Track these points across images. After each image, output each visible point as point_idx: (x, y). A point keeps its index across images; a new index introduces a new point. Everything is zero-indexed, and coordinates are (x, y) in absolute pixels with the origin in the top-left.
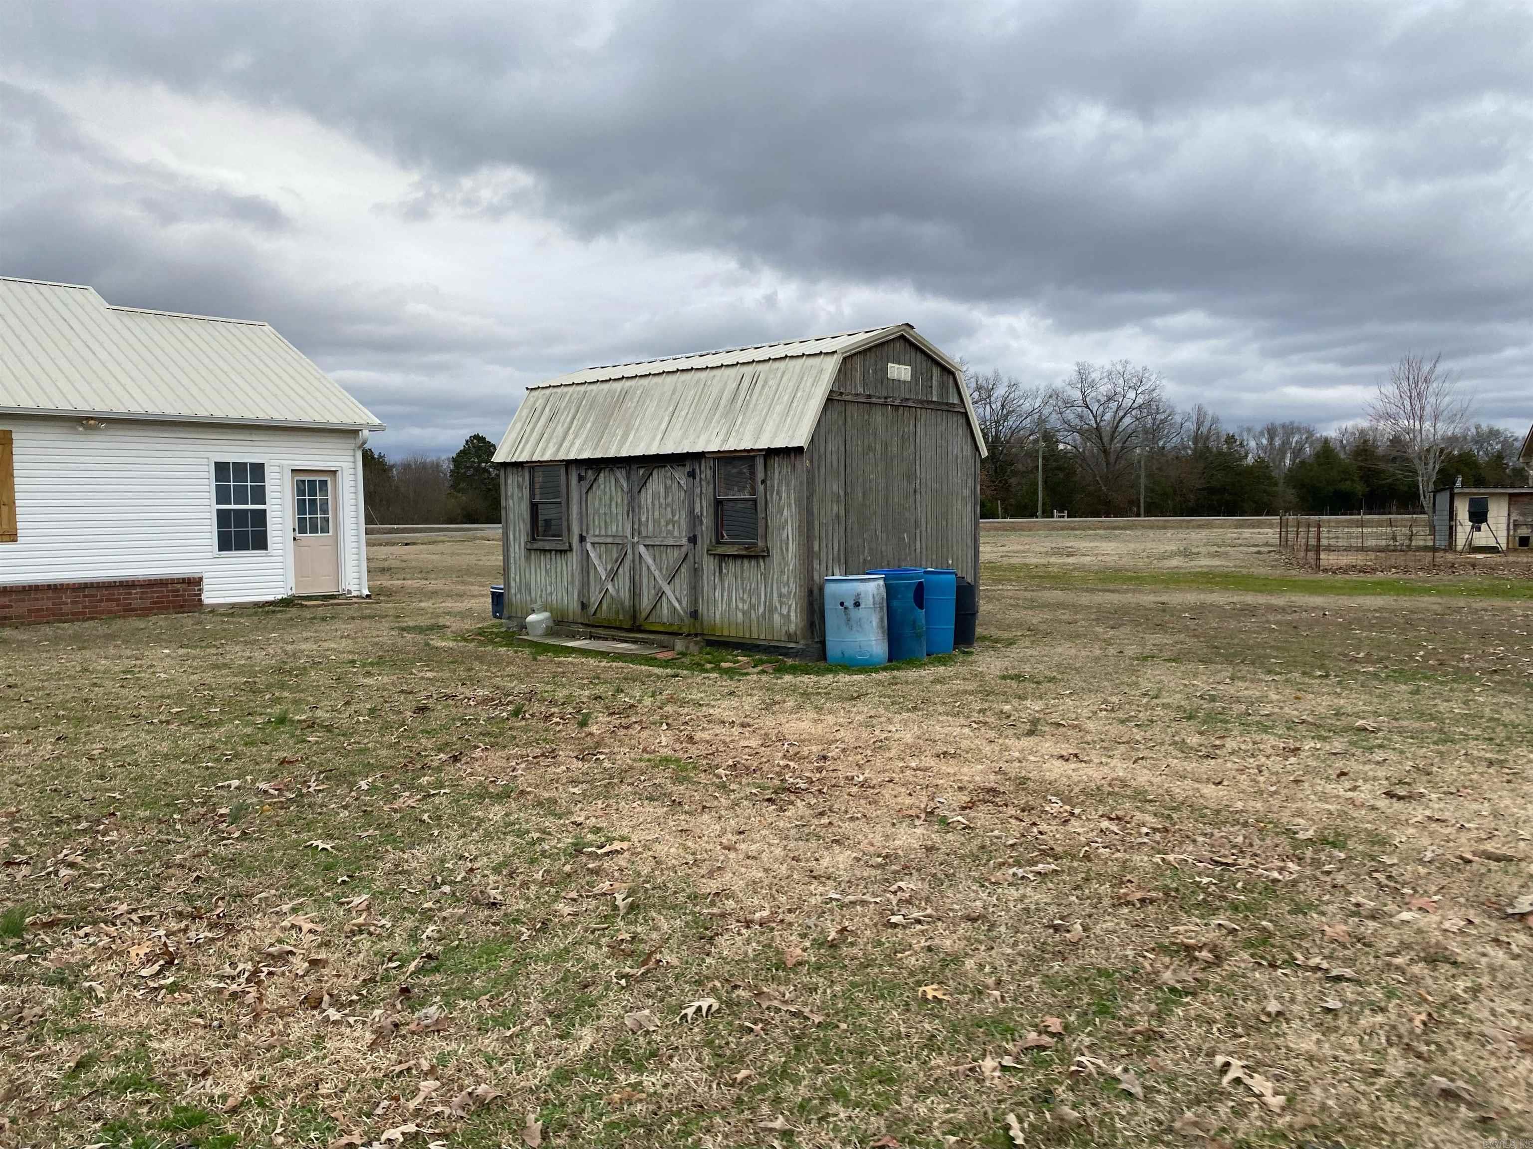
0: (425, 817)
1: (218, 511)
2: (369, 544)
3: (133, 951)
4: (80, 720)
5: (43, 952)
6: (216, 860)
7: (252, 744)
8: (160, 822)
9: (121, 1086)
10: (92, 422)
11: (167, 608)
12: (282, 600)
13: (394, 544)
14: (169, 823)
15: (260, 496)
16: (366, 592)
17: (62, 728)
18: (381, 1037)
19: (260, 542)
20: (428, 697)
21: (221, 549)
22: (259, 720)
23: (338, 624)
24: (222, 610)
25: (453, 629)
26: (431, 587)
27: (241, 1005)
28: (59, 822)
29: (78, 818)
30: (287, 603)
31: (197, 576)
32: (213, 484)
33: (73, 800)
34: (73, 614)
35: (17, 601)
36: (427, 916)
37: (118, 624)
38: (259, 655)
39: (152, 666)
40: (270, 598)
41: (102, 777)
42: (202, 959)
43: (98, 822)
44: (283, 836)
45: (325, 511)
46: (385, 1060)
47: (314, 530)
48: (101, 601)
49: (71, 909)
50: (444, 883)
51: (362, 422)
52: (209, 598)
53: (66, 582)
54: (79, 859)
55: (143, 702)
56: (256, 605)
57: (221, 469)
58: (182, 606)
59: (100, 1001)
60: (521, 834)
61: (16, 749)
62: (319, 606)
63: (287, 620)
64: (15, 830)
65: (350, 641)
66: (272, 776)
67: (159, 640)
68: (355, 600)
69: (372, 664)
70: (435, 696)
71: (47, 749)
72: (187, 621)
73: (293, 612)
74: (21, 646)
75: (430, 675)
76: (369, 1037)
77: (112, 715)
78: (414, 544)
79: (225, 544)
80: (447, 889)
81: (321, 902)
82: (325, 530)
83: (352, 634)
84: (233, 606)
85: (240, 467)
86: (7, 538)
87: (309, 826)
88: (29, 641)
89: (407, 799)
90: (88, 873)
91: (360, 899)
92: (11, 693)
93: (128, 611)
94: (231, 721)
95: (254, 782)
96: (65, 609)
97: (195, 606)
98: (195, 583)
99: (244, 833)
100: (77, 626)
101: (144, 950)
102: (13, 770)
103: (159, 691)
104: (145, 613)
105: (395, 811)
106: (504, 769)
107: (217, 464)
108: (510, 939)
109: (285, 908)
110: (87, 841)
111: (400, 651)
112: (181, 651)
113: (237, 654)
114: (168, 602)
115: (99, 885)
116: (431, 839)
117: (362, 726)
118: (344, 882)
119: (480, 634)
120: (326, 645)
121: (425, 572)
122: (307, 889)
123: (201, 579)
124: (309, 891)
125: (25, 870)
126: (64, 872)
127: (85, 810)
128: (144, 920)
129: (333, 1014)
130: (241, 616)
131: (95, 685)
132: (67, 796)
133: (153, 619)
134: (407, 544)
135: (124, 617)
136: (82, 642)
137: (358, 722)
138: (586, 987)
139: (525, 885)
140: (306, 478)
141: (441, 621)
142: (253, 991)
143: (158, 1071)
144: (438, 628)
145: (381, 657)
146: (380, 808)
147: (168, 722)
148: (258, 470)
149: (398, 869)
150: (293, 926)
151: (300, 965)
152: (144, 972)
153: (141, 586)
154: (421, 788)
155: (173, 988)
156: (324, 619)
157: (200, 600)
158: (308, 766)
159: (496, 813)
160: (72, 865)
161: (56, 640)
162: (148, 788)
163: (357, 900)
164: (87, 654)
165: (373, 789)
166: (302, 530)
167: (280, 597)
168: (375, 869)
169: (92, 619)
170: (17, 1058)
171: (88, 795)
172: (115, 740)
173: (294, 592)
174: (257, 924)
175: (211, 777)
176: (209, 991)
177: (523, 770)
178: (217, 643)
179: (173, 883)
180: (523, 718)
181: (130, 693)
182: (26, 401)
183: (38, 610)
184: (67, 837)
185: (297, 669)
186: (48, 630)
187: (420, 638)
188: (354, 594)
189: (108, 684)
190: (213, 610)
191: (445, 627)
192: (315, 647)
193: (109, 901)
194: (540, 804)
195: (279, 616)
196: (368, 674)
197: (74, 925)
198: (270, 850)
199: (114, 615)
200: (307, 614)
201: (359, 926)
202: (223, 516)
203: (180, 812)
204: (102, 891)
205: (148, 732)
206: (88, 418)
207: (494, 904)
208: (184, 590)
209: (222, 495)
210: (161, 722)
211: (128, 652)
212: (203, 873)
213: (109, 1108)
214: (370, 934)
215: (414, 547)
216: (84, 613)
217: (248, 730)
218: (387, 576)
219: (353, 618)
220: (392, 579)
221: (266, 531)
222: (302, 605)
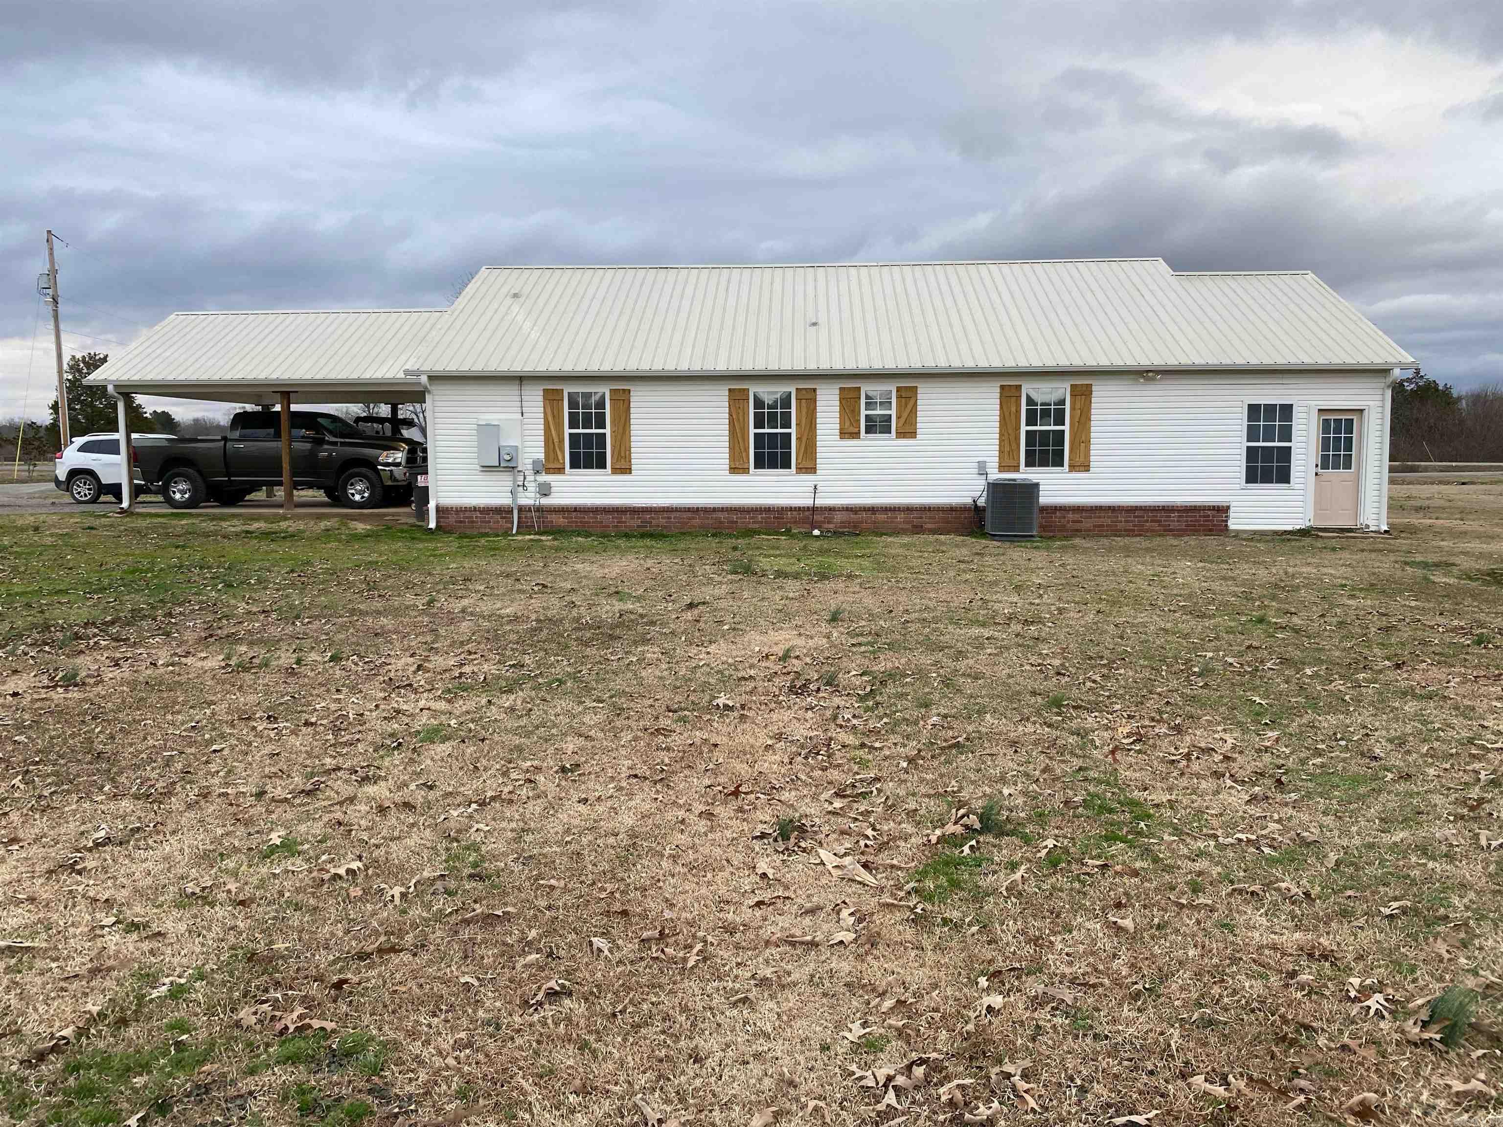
0: (1347, 698)
1: (1248, 447)
2: (1392, 481)
3: (1120, 730)
4: (1114, 603)
5: (1071, 719)
6: (1182, 695)
7: (1233, 633)
8: (1153, 669)
9: (1099, 782)
10: (1150, 374)
11: (1196, 531)
12: (1300, 531)
13: (1448, 483)
14: (1158, 671)
15: (1286, 434)
16: (1385, 527)
17: (1102, 606)
18: (1253, 800)
19: (1284, 477)
20: (1400, 620)
21: (1248, 481)
22: (1244, 618)
23: (1346, 555)
24: (1245, 536)
25: (1462, 567)
26: (1465, 528)
27: (1176, 768)
28: (1091, 658)
29: (1102, 658)
30: (1304, 533)
31: (1225, 504)
32: (1246, 423)
33: (1101, 648)
34: (1125, 530)
35: (1086, 518)
36: (1319, 753)
37: (1157, 541)
38: (1262, 572)
39: (1174, 573)
40: (1289, 528)
41: (1122, 638)
42: (1158, 743)
43: (1114, 662)
44: (1234, 691)
45: (1349, 448)
46: (1255, 811)
47: (1336, 467)
48: (1147, 521)
49: (1089, 702)
50: (1342, 739)
51: (1394, 361)
52: (1234, 524)
53: (1121, 504)
54: (1098, 679)
55: (1162, 596)
56: (1276, 533)
57: (1254, 410)
58: (1210, 530)
59: (1097, 748)
60: (1425, 723)
61: (1072, 614)
62: (1333, 538)
63: (1299, 548)
64: (1065, 658)
65: (1349, 569)
66: (1240, 654)
67: (1185, 555)
68: (1373, 535)
69: (1361, 590)
70: (1407, 620)
71: (1091, 617)
72: (1212, 542)
73: (1307, 541)
74: (1085, 551)
75: (1413, 604)
76: (1247, 798)
77: (1137, 602)
78: (1472, 483)
79: (1252, 477)
80: (1343, 743)
81: (1245, 731)
82: (1348, 466)
83: (1354, 563)
84: (1255, 532)
85: (1270, 409)
86: (1082, 468)
87: (1254, 689)
88: (1092, 548)
89: (1338, 685)
90: (1102, 687)
91: (1273, 734)
92: (1073, 581)
93: (1168, 531)
94: (1221, 616)
95: (1224, 656)
96: (1120, 526)
97: (1221, 531)
98: (1223, 510)
99: (1206, 684)
100: (1127, 540)
101: (1126, 730)
102: (1067, 626)
103: (1175, 591)
104: (1179, 533)
105: (1325, 690)
106: (1440, 681)
107: (1250, 406)
108: (1375, 778)
109: (1219, 728)
110: (1105, 671)
111: (1395, 582)
112: (1200, 565)
113: (1244, 571)
114: (1200, 525)
115: (1107, 694)
116: (1347, 713)
117: (1327, 633)
118: (1266, 724)
119: (1488, 575)
120: (1325, 570)
121: (1464, 513)
122: (1239, 722)
123: (1228, 507)
124: (1240, 724)
125: (1067, 679)
126: (1089, 684)
127: (1107, 653)
128: (1130, 717)
129: (1229, 783)
130: (1259, 541)
131: (1131, 582)
132: (1098, 645)
133: (1186, 538)
134: (1463, 484)
135: (1163, 536)
136: (1128, 552)
137: (1325, 630)
138: (1419, 813)
139: (1408, 752)
140: (1332, 417)
141: (1453, 559)
142: (1184, 763)
143: (1120, 782)
144: (1445, 566)
145: (1372, 585)
146: (1315, 688)
147: (1175, 611)
148: (1287, 410)
149: (1312, 725)
150: (1221, 739)
151: (1218, 758)
152: (1124, 741)
153: (1179, 511)
154: (1357, 680)
155: (1139, 752)
156: (1334, 549)
157: (1226, 526)
158: (1269, 653)
159: (1411, 707)
160: (1094, 681)
161: (1110, 550)
162: (1150, 648)
163: (1270, 734)
164: (1130, 560)
165: (1315, 675)
166: (1325, 466)
167: (1298, 527)
168: (1293, 721)
169: (1140, 535)
170: (1051, 758)
171: (1111, 647)
172: (1135, 618)
173: (1312, 523)
174: (1198, 733)
175: (1195, 648)
176: (1158, 757)
177: (1458, 683)
178: (1231, 561)
179: (1152, 702)
180: (1485, 648)
181: (1153, 590)
182: (1103, 360)
183: (1099, 526)
184: (1092, 668)
185: (1292, 586)
186: (1105, 541)
187: (1419, 572)
188: (1372, 528)
189: (1140, 582)
190: (1237, 534)
191: (1453, 564)
192: (1314, 571)
193: (1111, 704)
194: (1457, 708)
195: (1293, 543)
196: (1353, 597)
197: (1090, 711)
198: (1221, 697)
199: (1154, 533)
200: (1319, 544)
201: (1267, 747)
202: (1251, 453)
203: (1167, 666)
204: (1109, 697)
205: (1159, 616)
206: (1148, 371)
207: (1376, 758)
208: (1213, 516)
209: (1252, 434)
210: (1170, 611)
211: (1160, 562)
212: (1172, 701)
213: (1091, 789)
214: (1272, 753)
215: (1471, 486)
216: (1133, 531)
217: (1233, 624)
218: (1421, 514)
219: (1363, 551)
220: (1424, 517)
221: (1289, 467)
222: (1318, 536)
